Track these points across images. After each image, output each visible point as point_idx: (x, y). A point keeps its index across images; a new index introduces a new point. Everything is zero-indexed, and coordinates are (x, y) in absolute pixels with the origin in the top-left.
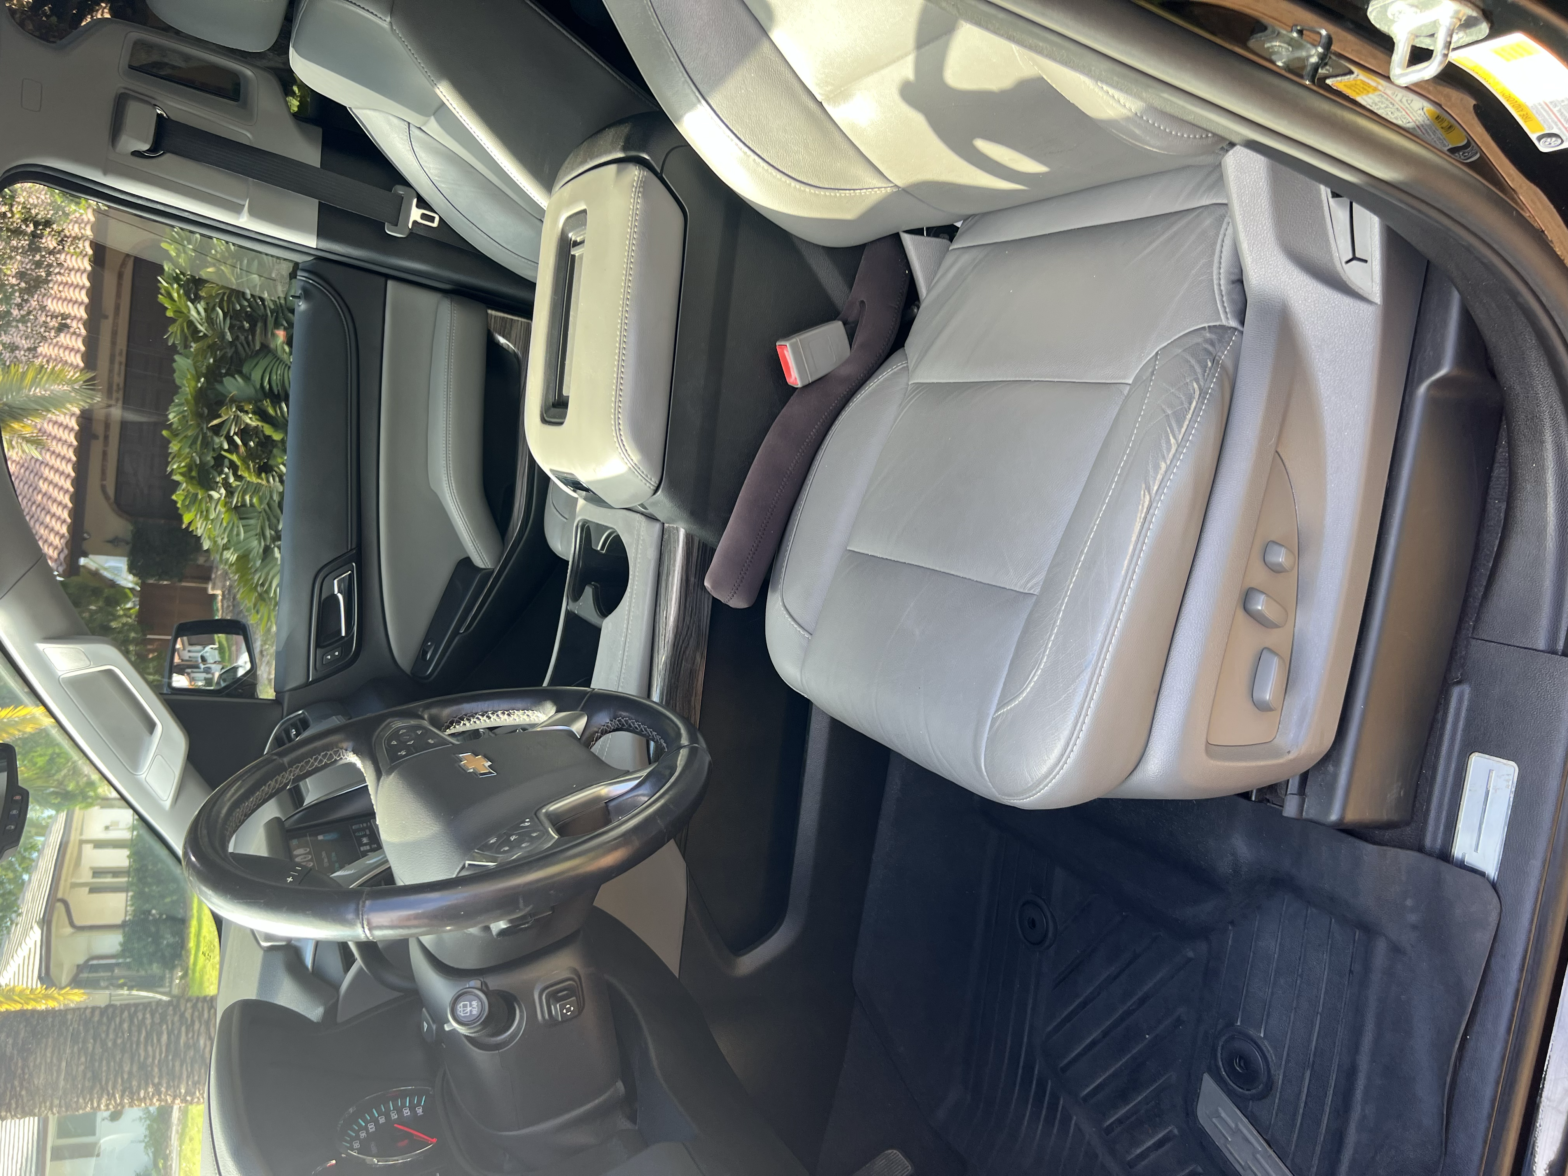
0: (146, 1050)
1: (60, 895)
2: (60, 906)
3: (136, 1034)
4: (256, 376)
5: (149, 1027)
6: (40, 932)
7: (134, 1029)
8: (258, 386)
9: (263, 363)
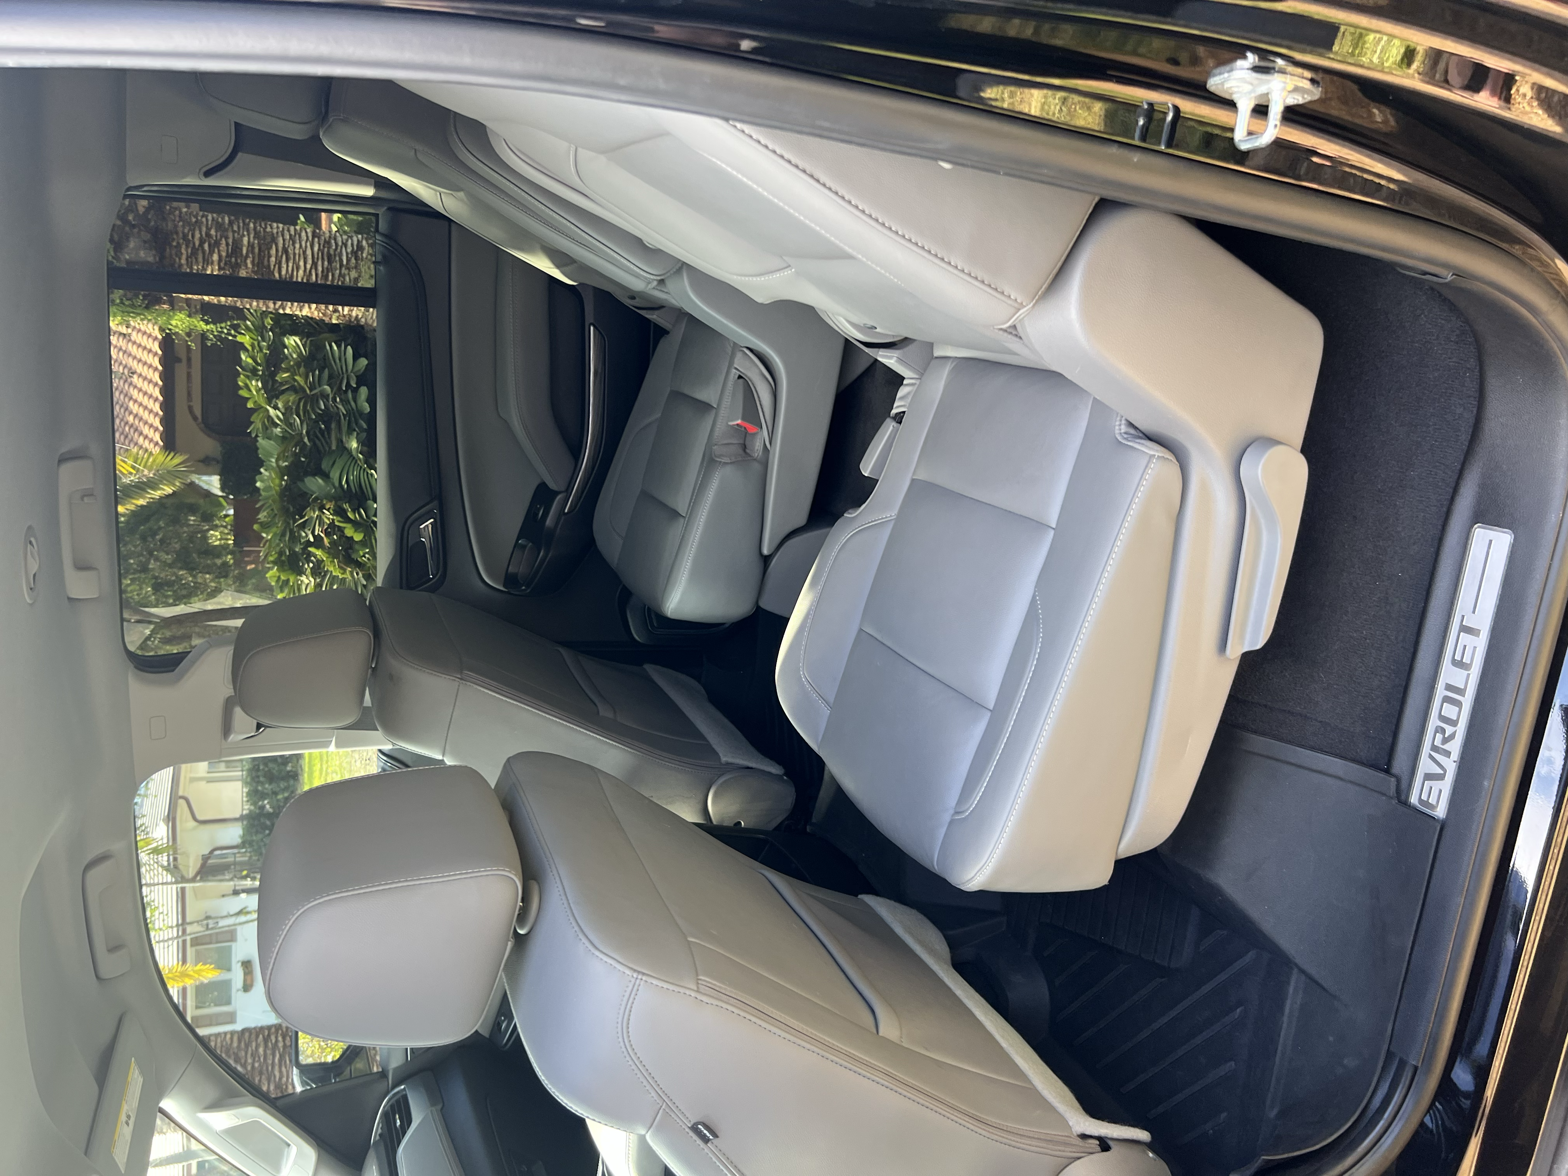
0: (280, 1072)
1: (181, 793)
2: (182, 802)
3: (271, 1057)
4: (335, 475)
5: (281, 1050)
6: (166, 828)
7: (269, 1052)
8: (337, 484)
9: (339, 464)
